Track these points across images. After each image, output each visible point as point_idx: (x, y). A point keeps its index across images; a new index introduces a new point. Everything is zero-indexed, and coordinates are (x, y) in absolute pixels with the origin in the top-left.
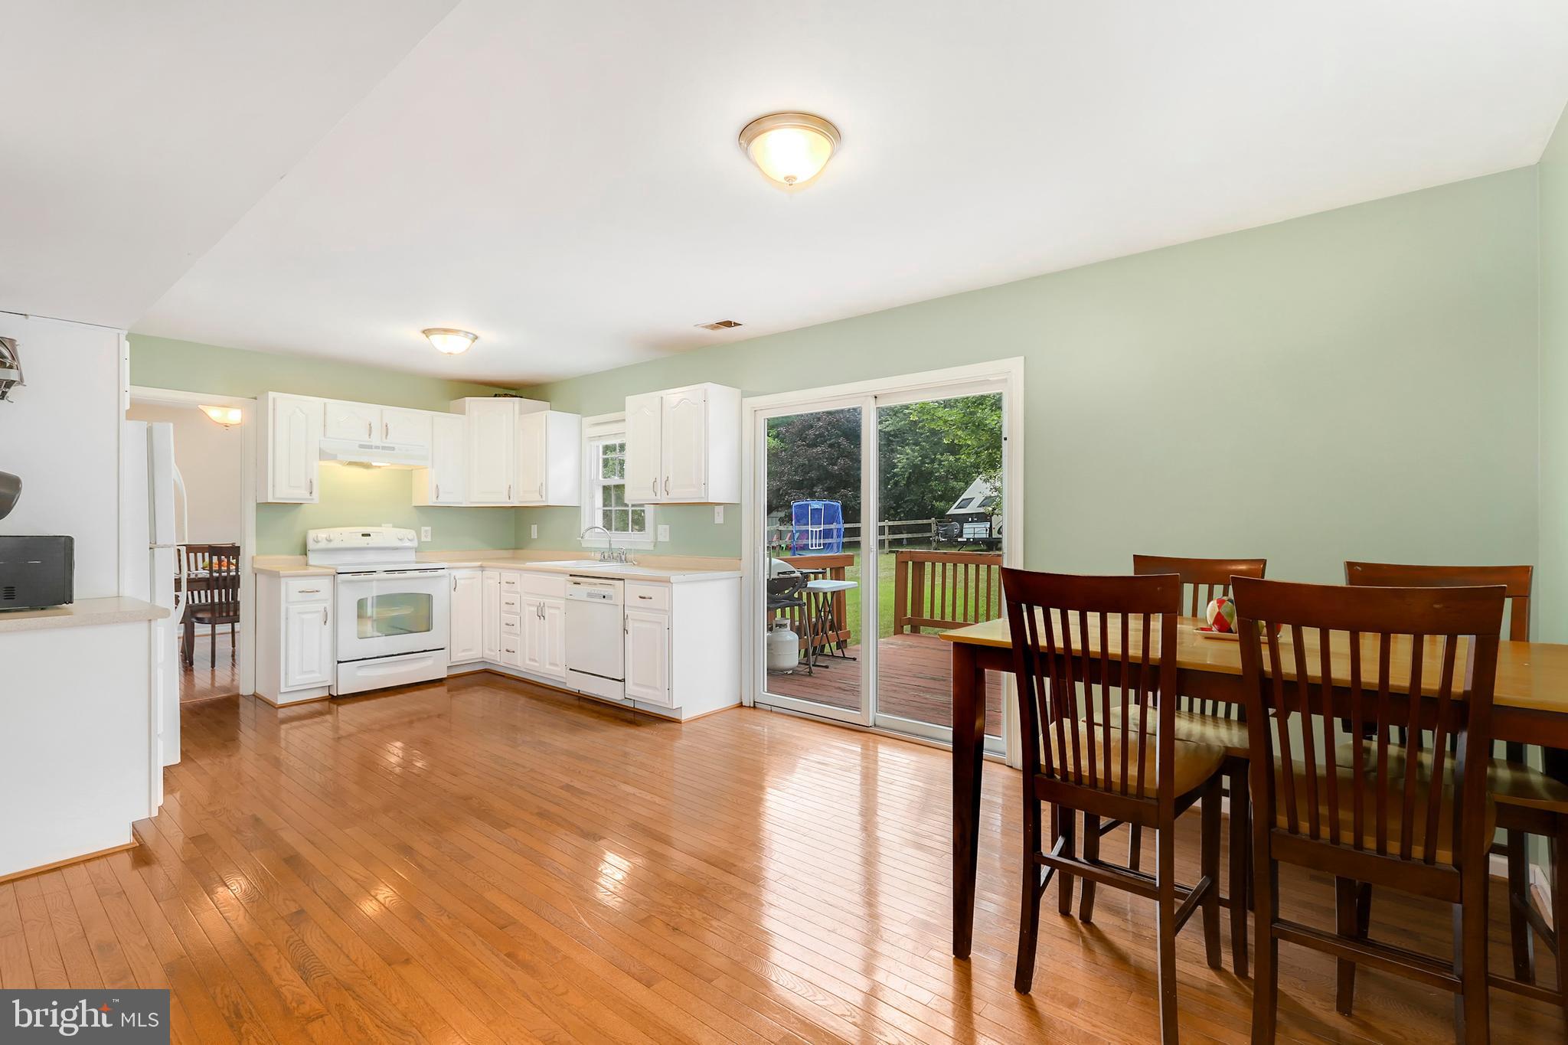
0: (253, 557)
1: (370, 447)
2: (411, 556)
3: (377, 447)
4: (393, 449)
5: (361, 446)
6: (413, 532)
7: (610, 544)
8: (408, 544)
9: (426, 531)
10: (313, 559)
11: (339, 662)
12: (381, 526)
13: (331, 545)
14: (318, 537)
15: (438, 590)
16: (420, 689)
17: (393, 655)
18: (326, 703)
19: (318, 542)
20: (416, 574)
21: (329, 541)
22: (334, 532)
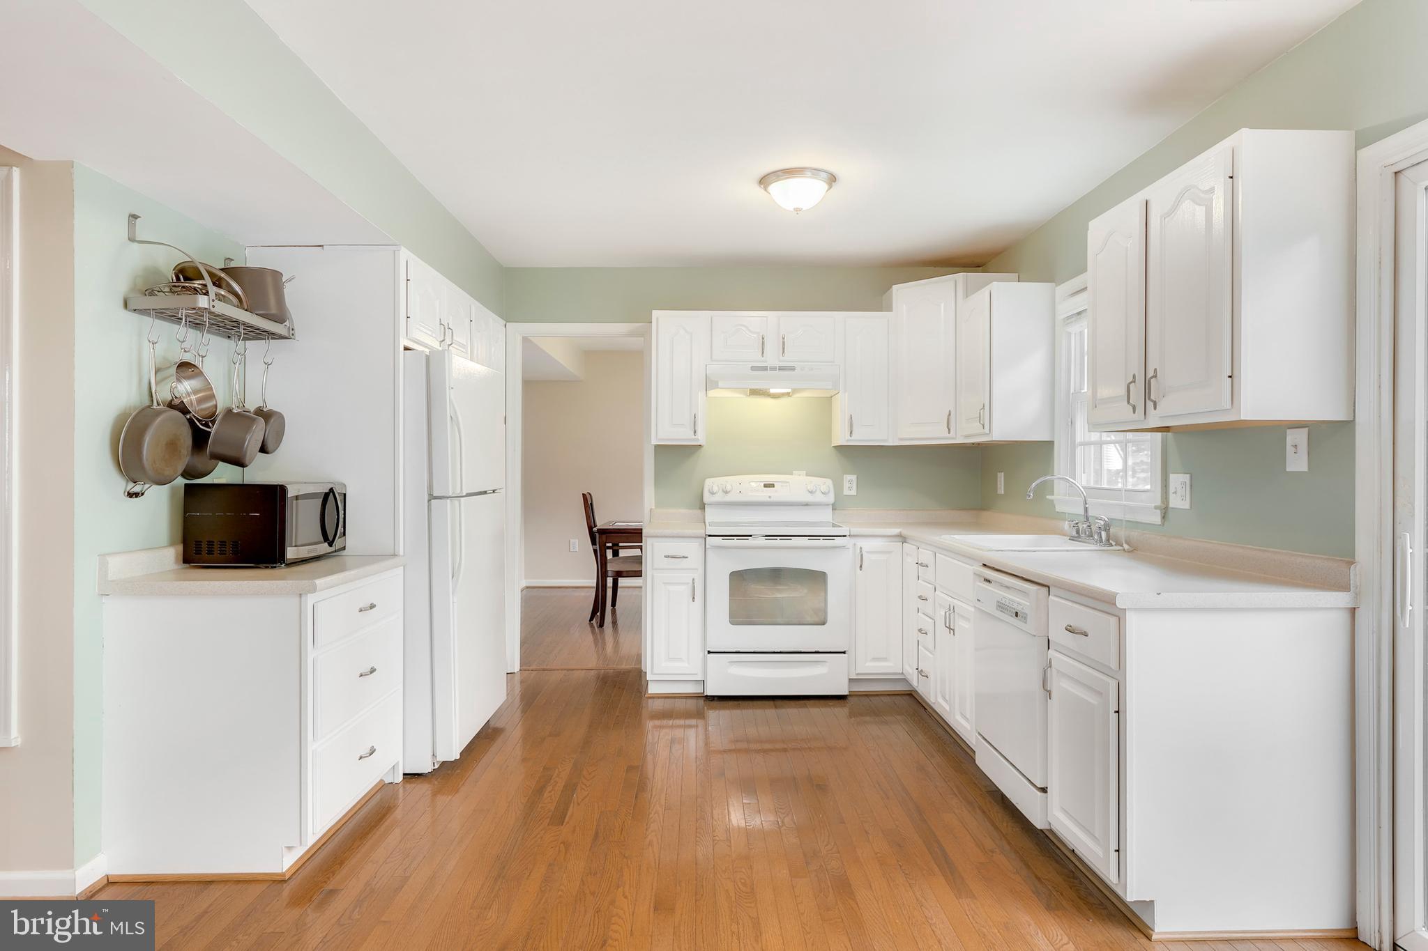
0: (651, 510)
1: (765, 369)
2: (826, 515)
3: (773, 369)
4: (792, 368)
5: (754, 368)
6: (829, 482)
7: (1086, 510)
8: (819, 498)
9: (850, 482)
10: (711, 515)
11: (709, 652)
12: (792, 474)
13: (728, 498)
14: (714, 486)
15: (836, 566)
16: (805, 706)
17: (774, 653)
18: (701, 702)
19: (713, 493)
20: (805, 541)
21: (726, 492)
22: (730, 482)
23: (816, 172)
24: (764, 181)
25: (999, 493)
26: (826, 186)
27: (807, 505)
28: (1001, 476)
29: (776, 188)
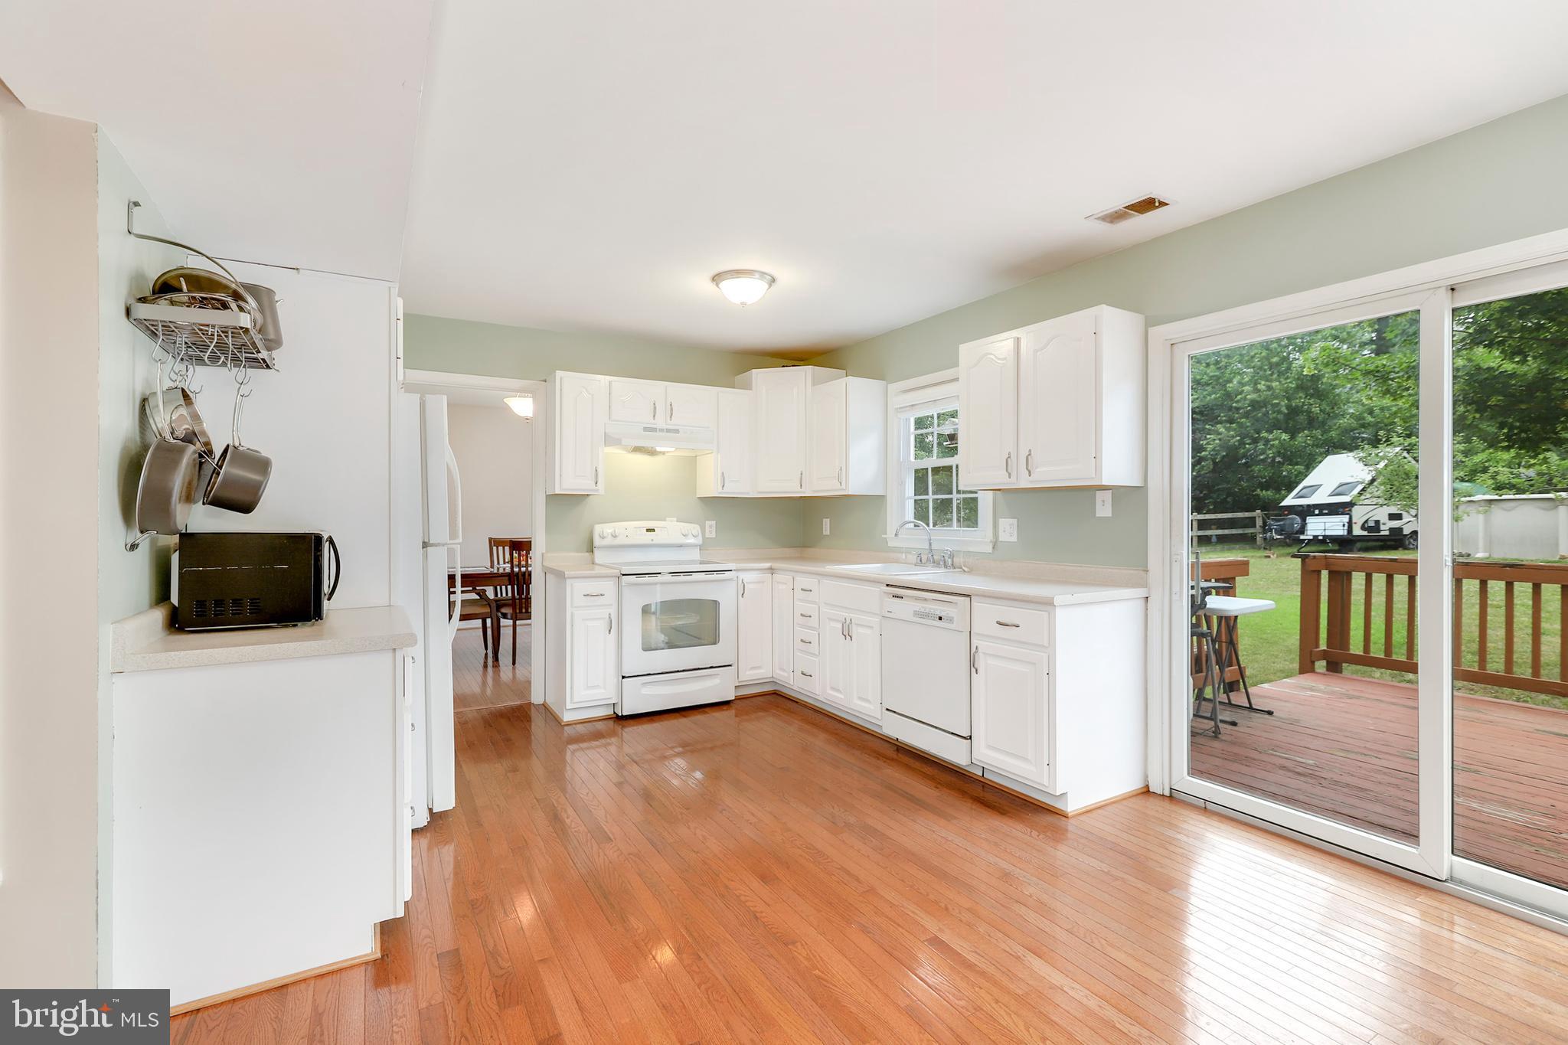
0: (543, 554)
1: (653, 430)
2: (695, 555)
3: (662, 430)
4: (677, 431)
5: (646, 429)
6: (698, 527)
7: (930, 544)
8: (691, 540)
9: (711, 526)
10: (599, 556)
11: (623, 677)
12: (665, 520)
13: (617, 542)
14: (604, 531)
15: (725, 595)
16: (706, 713)
17: (678, 671)
18: (611, 723)
19: (603, 538)
20: (702, 576)
21: (615, 537)
22: (619, 527)
23: (763, 274)
24: (717, 278)
25: (824, 533)
26: (767, 286)
27: (681, 546)
28: (826, 522)
29: (727, 285)
